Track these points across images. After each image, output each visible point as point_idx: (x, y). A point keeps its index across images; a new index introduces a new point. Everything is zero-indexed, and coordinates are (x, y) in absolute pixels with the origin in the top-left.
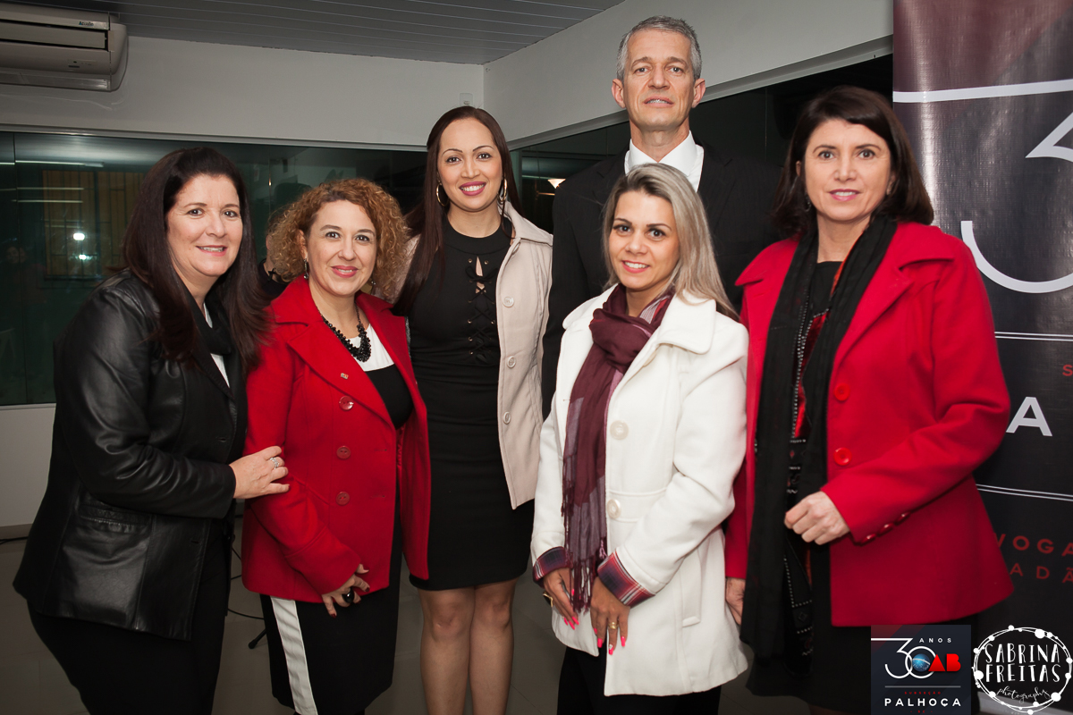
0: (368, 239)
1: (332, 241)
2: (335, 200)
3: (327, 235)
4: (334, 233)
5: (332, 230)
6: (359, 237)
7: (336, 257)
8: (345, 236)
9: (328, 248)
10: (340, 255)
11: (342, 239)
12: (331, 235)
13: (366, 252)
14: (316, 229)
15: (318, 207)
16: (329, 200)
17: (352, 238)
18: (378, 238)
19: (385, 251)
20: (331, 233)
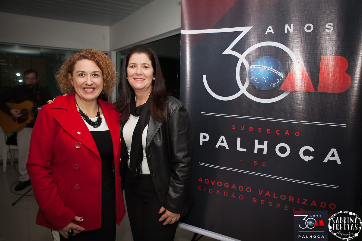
0: (98, 75)
1: (82, 78)
2: (81, 59)
3: (79, 75)
4: (83, 74)
5: (81, 73)
6: (94, 74)
7: (84, 84)
8: (87, 75)
9: (80, 80)
10: (86, 83)
11: (86, 76)
12: (82, 75)
13: (98, 81)
14: (75, 73)
15: (74, 63)
16: (79, 60)
17: (91, 75)
18: (103, 74)
19: (106, 79)
20: (81, 74)
